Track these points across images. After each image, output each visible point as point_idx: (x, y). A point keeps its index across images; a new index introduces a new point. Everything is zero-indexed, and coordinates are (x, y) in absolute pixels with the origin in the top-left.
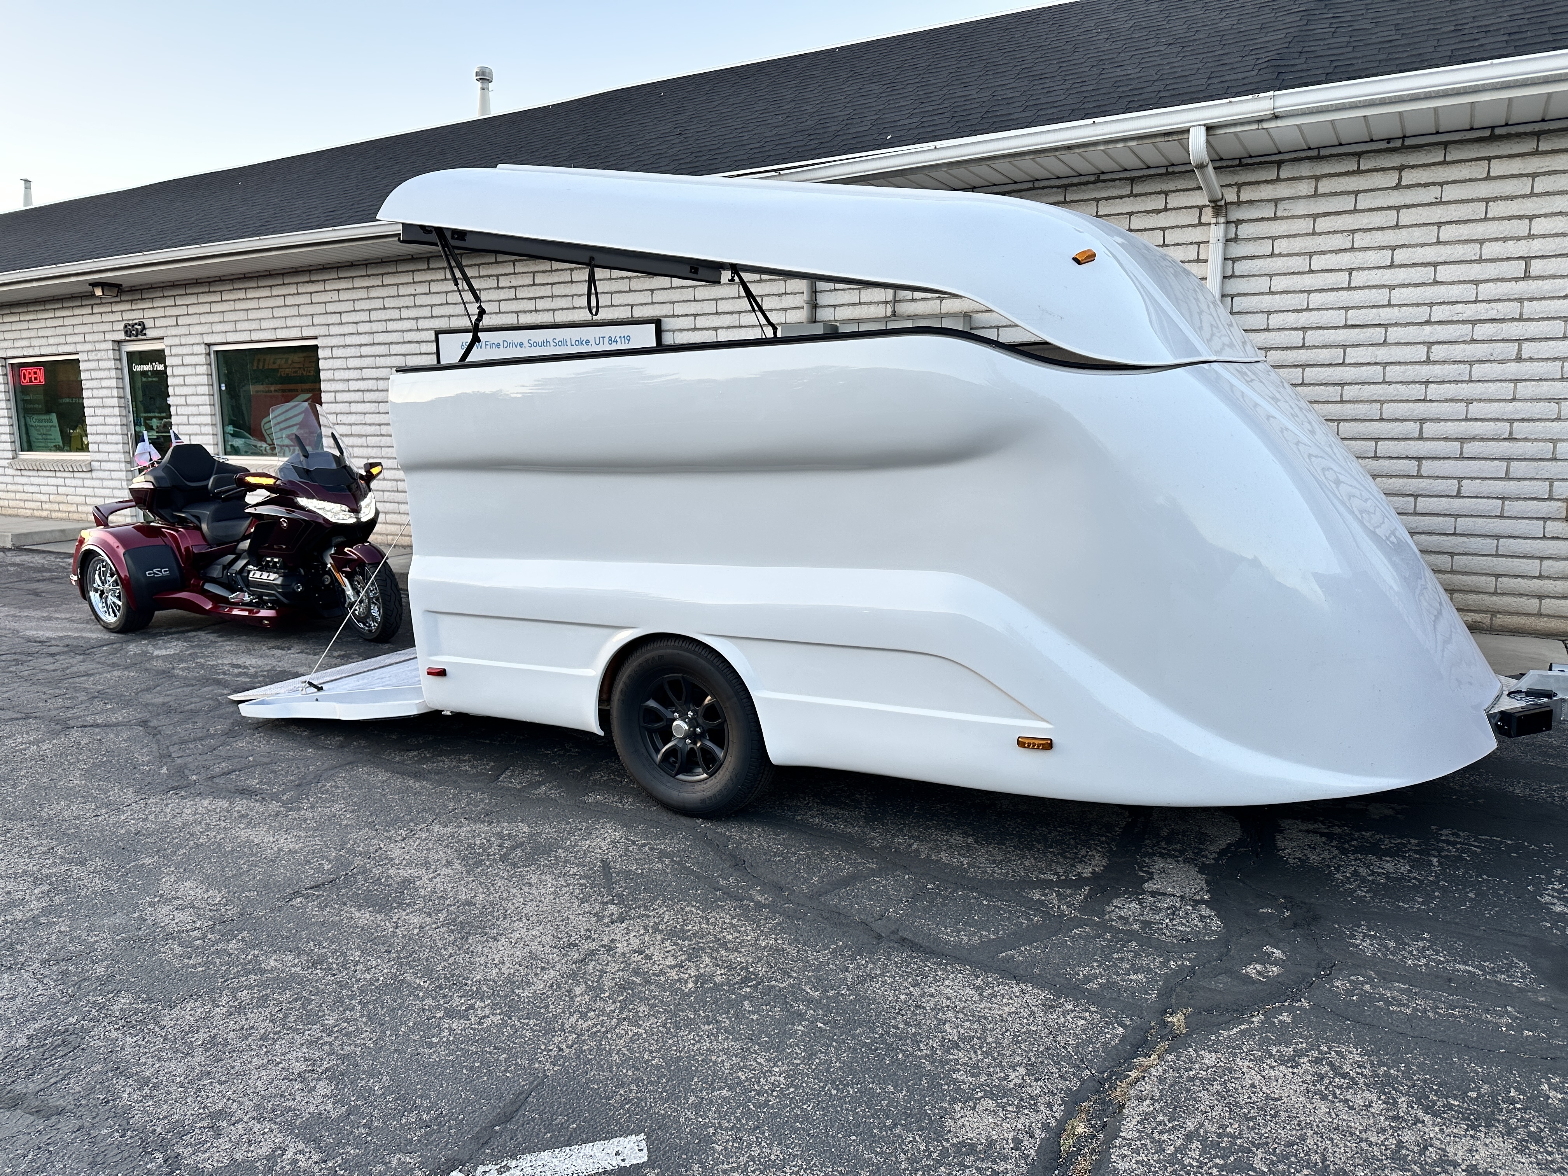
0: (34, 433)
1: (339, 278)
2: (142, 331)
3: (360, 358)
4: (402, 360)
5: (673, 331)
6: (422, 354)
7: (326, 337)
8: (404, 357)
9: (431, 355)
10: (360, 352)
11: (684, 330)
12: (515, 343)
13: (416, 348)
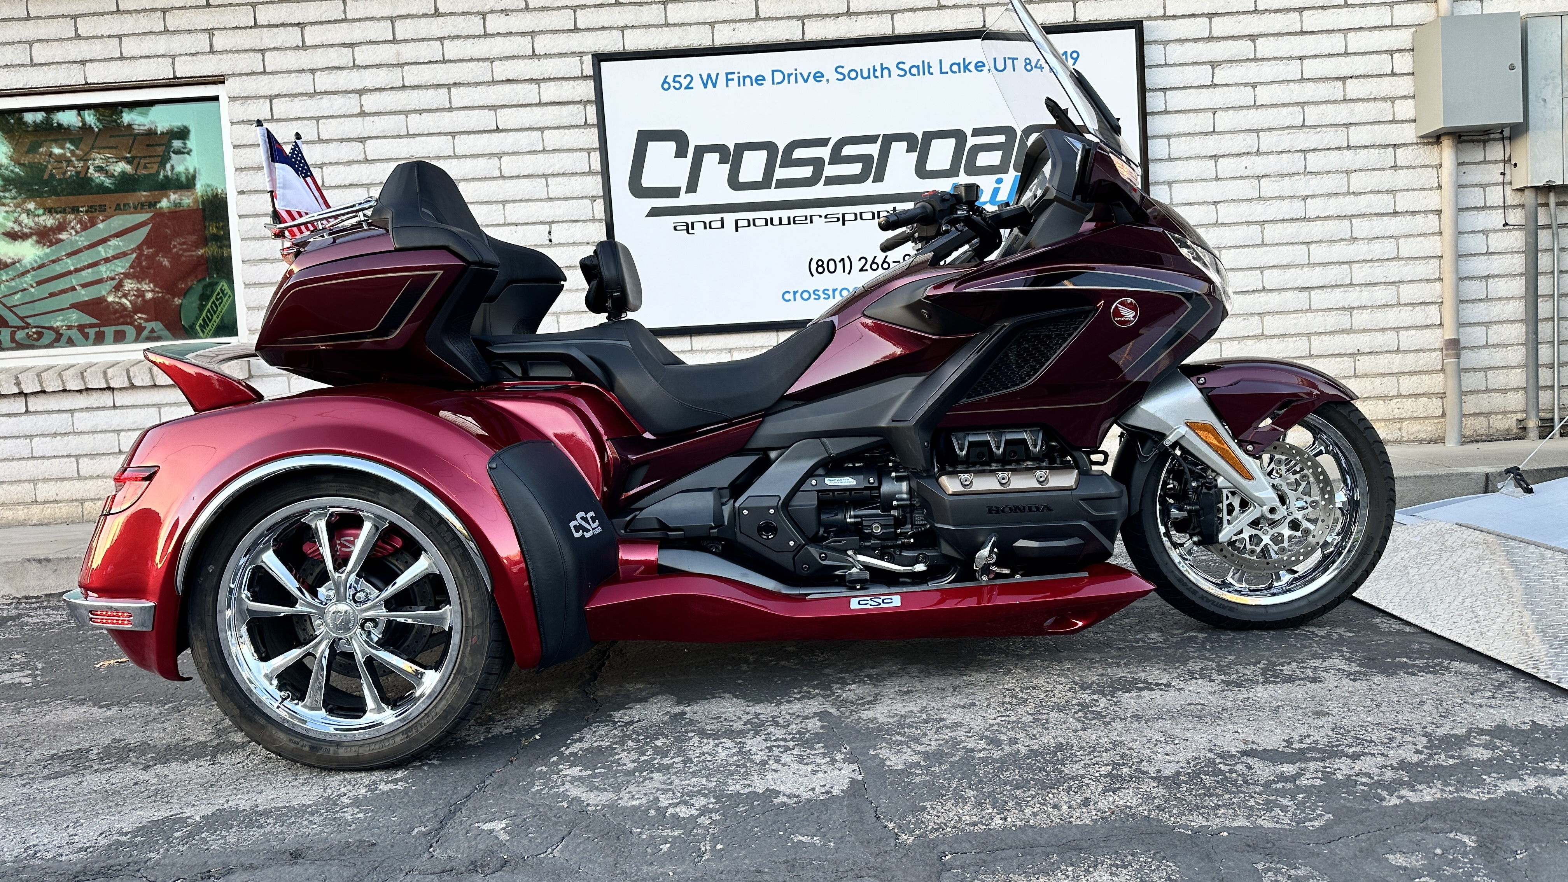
3: (360, 119)
4: (486, 119)
5: (1165, 43)
6: (546, 104)
7: (254, 77)
8: (492, 112)
9: (571, 107)
10: (361, 106)
11: (1187, 40)
12: (801, 74)
13: (529, 93)
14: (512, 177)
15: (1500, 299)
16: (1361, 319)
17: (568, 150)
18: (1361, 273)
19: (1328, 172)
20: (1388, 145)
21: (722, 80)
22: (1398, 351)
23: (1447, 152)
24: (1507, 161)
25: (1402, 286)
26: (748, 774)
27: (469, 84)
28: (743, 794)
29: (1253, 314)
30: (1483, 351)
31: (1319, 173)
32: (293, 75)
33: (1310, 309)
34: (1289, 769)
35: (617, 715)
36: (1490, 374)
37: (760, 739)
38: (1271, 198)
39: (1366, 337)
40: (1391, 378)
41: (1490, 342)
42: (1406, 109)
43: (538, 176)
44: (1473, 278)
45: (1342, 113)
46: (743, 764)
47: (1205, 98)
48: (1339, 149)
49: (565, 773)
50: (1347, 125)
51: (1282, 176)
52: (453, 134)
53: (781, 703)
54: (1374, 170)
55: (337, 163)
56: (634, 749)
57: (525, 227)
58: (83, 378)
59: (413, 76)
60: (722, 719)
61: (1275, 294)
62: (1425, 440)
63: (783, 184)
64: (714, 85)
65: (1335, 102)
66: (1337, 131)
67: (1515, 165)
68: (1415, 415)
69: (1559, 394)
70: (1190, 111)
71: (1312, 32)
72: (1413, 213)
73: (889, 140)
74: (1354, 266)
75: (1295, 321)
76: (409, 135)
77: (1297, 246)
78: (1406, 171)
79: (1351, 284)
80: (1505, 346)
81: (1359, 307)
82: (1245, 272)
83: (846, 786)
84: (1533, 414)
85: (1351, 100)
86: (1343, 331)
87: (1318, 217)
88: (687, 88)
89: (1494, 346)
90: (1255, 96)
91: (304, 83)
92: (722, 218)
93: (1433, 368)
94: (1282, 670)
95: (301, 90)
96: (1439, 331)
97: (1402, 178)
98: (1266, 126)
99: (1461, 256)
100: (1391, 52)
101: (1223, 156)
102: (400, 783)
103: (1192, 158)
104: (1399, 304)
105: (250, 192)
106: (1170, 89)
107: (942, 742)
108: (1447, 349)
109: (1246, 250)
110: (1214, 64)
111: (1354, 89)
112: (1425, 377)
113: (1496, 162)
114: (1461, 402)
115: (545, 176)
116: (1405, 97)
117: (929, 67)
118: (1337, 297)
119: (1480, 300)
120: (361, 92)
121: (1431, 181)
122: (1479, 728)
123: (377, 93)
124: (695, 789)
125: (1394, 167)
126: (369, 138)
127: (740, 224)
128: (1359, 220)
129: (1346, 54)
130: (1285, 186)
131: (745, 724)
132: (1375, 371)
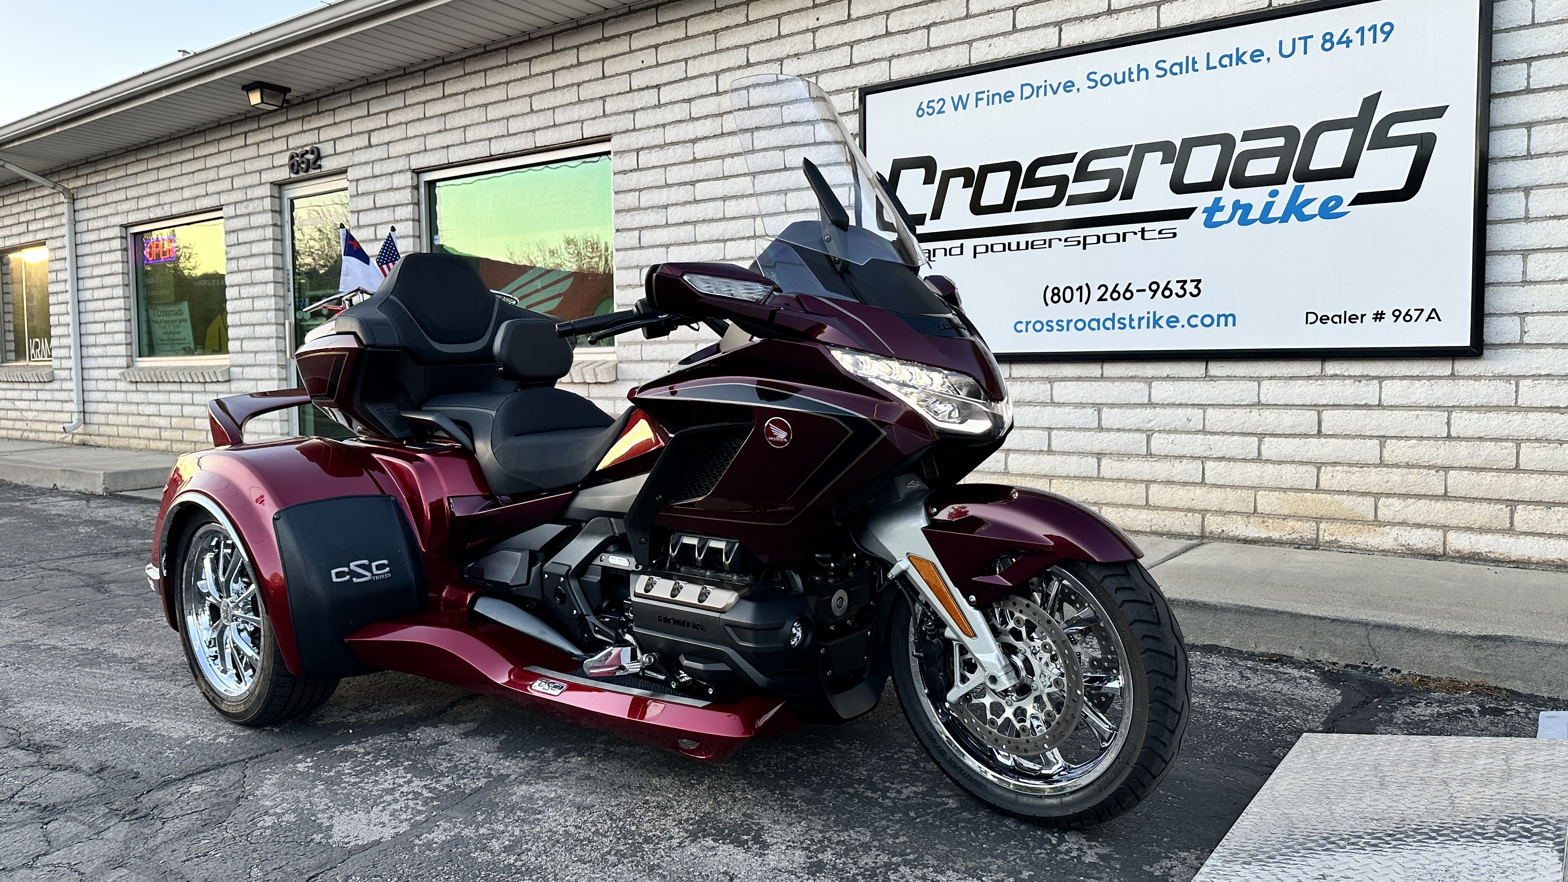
0: (158, 332)
1: (659, 25)
2: (315, 162)
3: (692, 165)
4: (778, 159)
7: (629, 134)
8: (783, 152)
10: (694, 153)
12: (1051, 85)
13: (807, 134)
21: (972, 100)
27: (766, 128)
32: (651, 130)
52: (754, 175)
59: (728, 123)
63: (1024, 206)
64: (964, 107)
73: (1142, 150)
76: (724, 177)
88: (939, 112)
91: (658, 137)
92: (963, 245)
95: (656, 143)
105: (623, 230)
106: (1539, 58)
117: (1194, 62)
120: (694, 141)
123: (705, 141)
127: (979, 249)
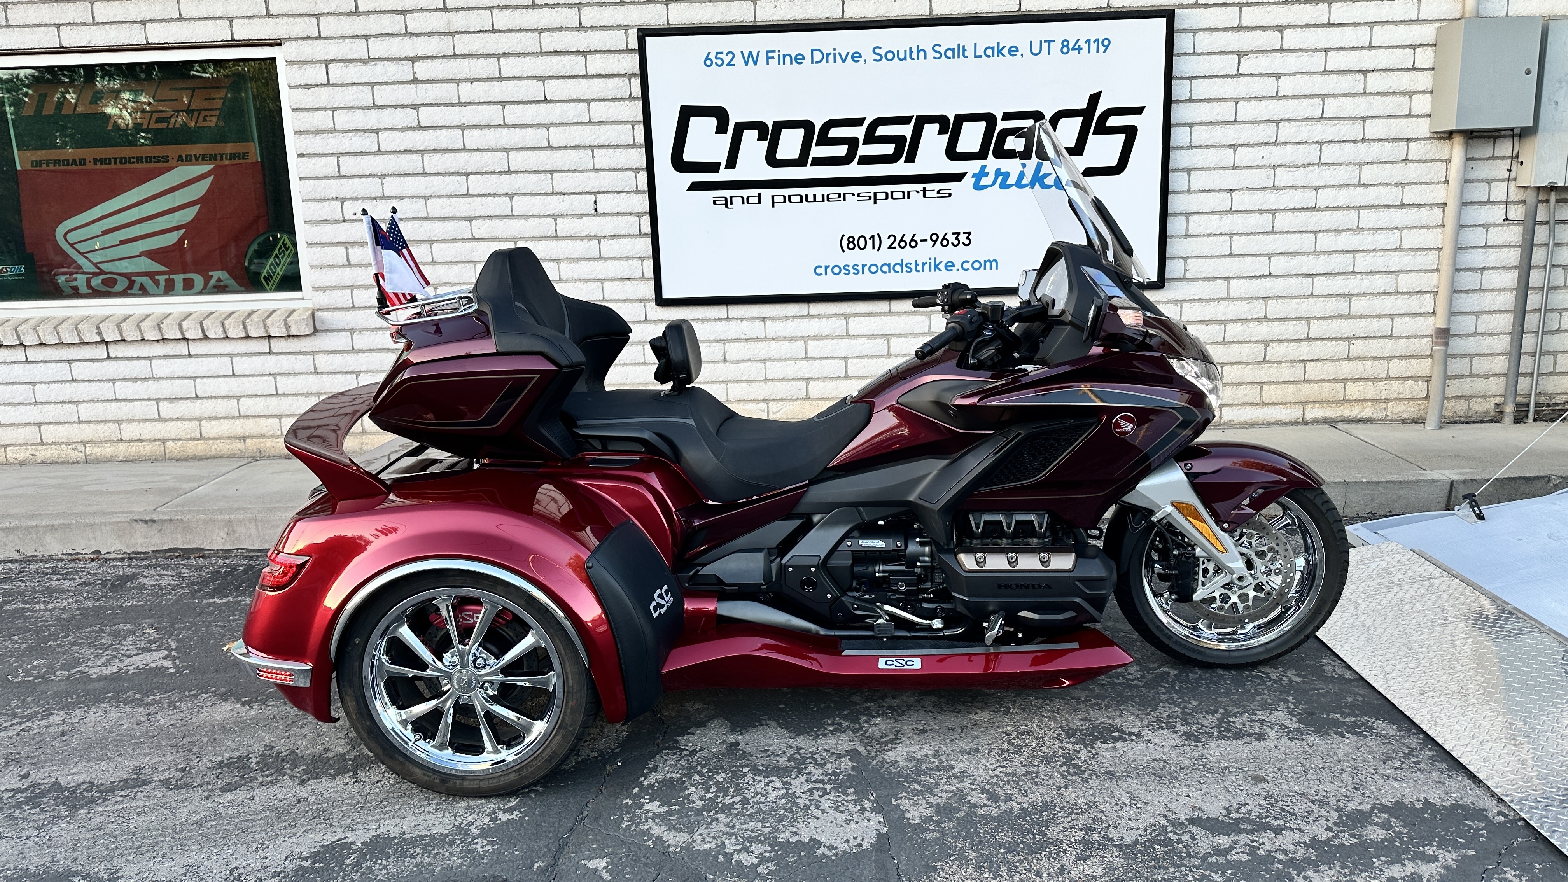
3: (412, 86)
4: (534, 90)
5: (1195, 31)
6: (593, 76)
7: (310, 42)
8: (541, 83)
9: (616, 79)
10: (414, 73)
11: (1217, 29)
12: (839, 54)
13: (575, 64)
14: (559, 148)
15: (1493, 290)
16: (1360, 305)
17: (613, 123)
18: (1363, 262)
19: (1341, 164)
20: (1402, 139)
21: (763, 58)
22: (1391, 336)
23: (1457, 150)
24: (1515, 157)
25: (1401, 276)
26: (794, 821)
27: (518, 55)
28: (792, 843)
29: (1257, 298)
30: (1471, 339)
31: (1333, 164)
32: (347, 41)
33: (1312, 294)
34: (1224, 841)
35: (682, 740)
36: (1475, 360)
37: (803, 779)
38: (1284, 188)
39: (1362, 323)
40: (1382, 361)
41: (1479, 331)
42: (1422, 104)
43: (584, 147)
44: (1469, 270)
45: (1361, 106)
46: (790, 808)
47: (1230, 88)
48: (1354, 141)
49: (646, 807)
50: (1364, 118)
51: (1297, 166)
52: (503, 104)
53: (818, 736)
54: (1386, 162)
55: (392, 129)
56: (700, 784)
57: (572, 196)
58: (160, 329)
59: (464, 44)
60: (770, 753)
61: (1281, 280)
62: (1408, 419)
63: (819, 162)
64: (755, 63)
65: (1355, 95)
66: (1353, 124)
67: (1522, 163)
68: (1401, 396)
69: (1537, 380)
70: (1214, 100)
71: (1340, 25)
72: (1419, 206)
73: (922, 121)
74: (1358, 255)
75: (1296, 306)
76: (460, 104)
77: (1304, 234)
78: (1416, 164)
79: (1353, 272)
80: (1492, 334)
81: (1358, 294)
82: (1254, 258)
83: (874, 839)
84: (1510, 401)
85: (1371, 94)
86: (1341, 316)
87: (1328, 207)
88: (728, 65)
89: (1482, 334)
90: (1278, 86)
91: (358, 49)
92: (759, 195)
93: (1422, 353)
94: (1234, 723)
95: (355, 56)
96: (1433, 318)
97: (1412, 172)
98: (1286, 117)
99: (1460, 248)
100: (1414, 47)
101: (1242, 145)
102: (515, 813)
103: (1211, 146)
104: (1396, 292)
105: (310, 155)
106: (1197, 77)
107: (951, 794)
108: (1437, 338)
109: (1257, 237)
110: (1241, 54)
111: (1375, 82)
112: (1414, 362)
113: (1503, 158)
114: (1444, 385)
115: (591, 147)
116: (1423, 92)
117: (964, 50)
118: (1339, 285)
119: (1474, 291)
120: (413, 59)
121: (1440, 175)
122: (1381, 804)
123: (429, 61)
124: (753, 835)
125: (1405, 160)
126: (423, 105)
127: (776, 199)
128: (1366, 211)
129: (1371, 47)
130: (1299, 176)
131: (789, 761)
132: (1368, 355)
